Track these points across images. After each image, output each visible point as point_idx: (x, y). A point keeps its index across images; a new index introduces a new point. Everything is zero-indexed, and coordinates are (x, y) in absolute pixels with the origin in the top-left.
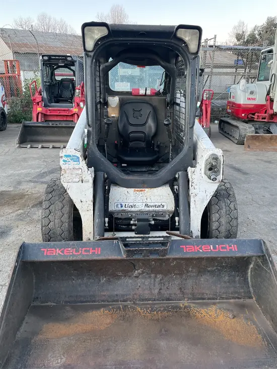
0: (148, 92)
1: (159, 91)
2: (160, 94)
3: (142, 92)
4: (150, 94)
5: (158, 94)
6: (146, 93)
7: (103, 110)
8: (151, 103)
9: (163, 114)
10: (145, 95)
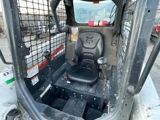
0: (101, 24)
1: (110, 22)
2: (110, 25)
3: (96, 24)
4: (101, 25)
5: (109, 25)
6: (98, 24)
7: (68, 36)
8: (101, 32)
9: (110, 41)
10: (98, 26)
